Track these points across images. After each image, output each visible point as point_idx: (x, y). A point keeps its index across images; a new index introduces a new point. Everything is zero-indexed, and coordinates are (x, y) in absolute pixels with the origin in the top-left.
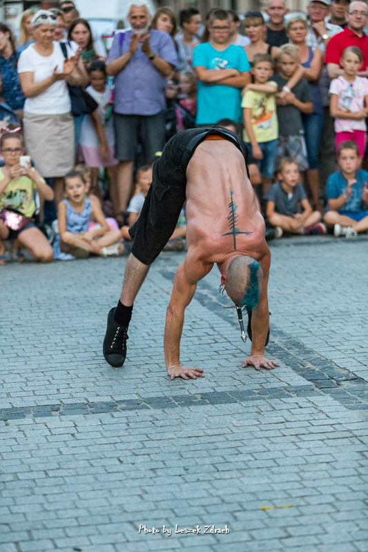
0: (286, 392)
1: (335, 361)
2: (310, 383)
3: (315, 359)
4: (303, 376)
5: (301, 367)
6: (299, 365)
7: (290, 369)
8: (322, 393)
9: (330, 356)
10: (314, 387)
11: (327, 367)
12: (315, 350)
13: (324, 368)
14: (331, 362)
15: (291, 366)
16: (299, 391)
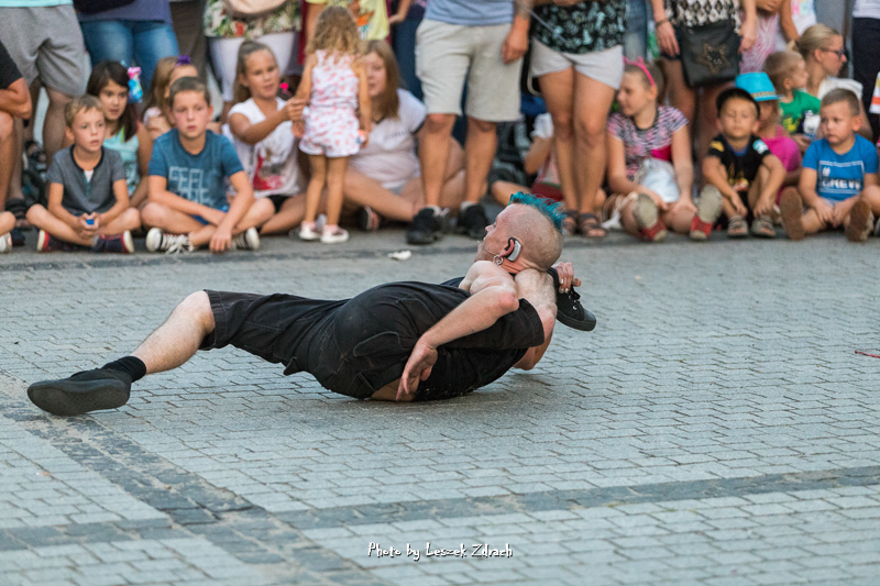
0: (120, 532)
1: (204, 476)
2: (163, 515)
3: (164, 472)
4: (148, 501)
5: (141, 486)
6: (135, 482)
7: (119, 489)
8: (188, 532)
9: (193, 466)
10: (170, 522)
11: (192, 487)
12: (163, 455)
13: (186, 488)
14: (197, 477)
15: (122, 485)
16: (143, 529)
